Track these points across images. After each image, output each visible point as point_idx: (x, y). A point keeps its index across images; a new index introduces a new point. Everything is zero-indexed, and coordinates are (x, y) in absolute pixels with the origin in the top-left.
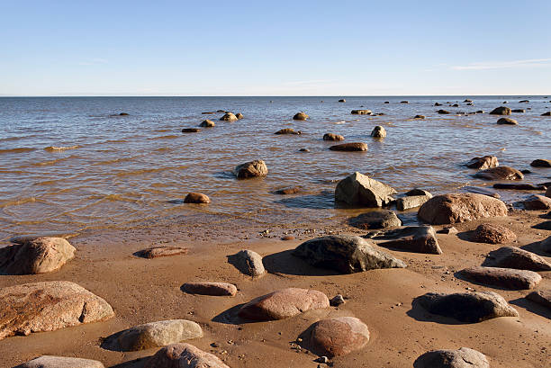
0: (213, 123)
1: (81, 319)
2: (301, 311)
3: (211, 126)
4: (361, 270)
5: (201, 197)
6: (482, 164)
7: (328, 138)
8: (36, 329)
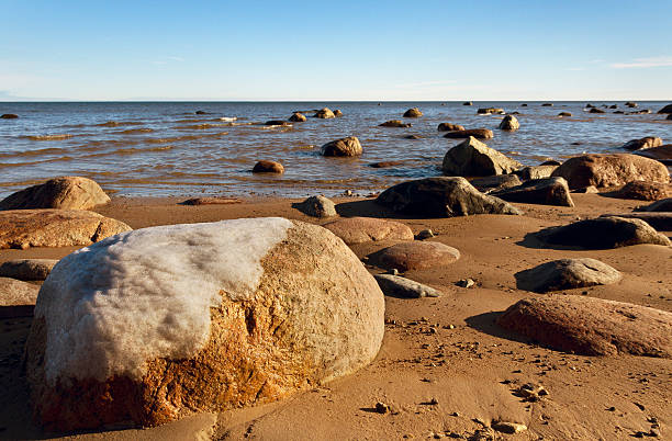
0: (303, 117)
1: (94, 239)
2: (374, 239)
3: (301, 120)
4: (462, 214)
5: (273, 165)
6: (642, 145)
7: (443, 127)
8: (36, 243)
